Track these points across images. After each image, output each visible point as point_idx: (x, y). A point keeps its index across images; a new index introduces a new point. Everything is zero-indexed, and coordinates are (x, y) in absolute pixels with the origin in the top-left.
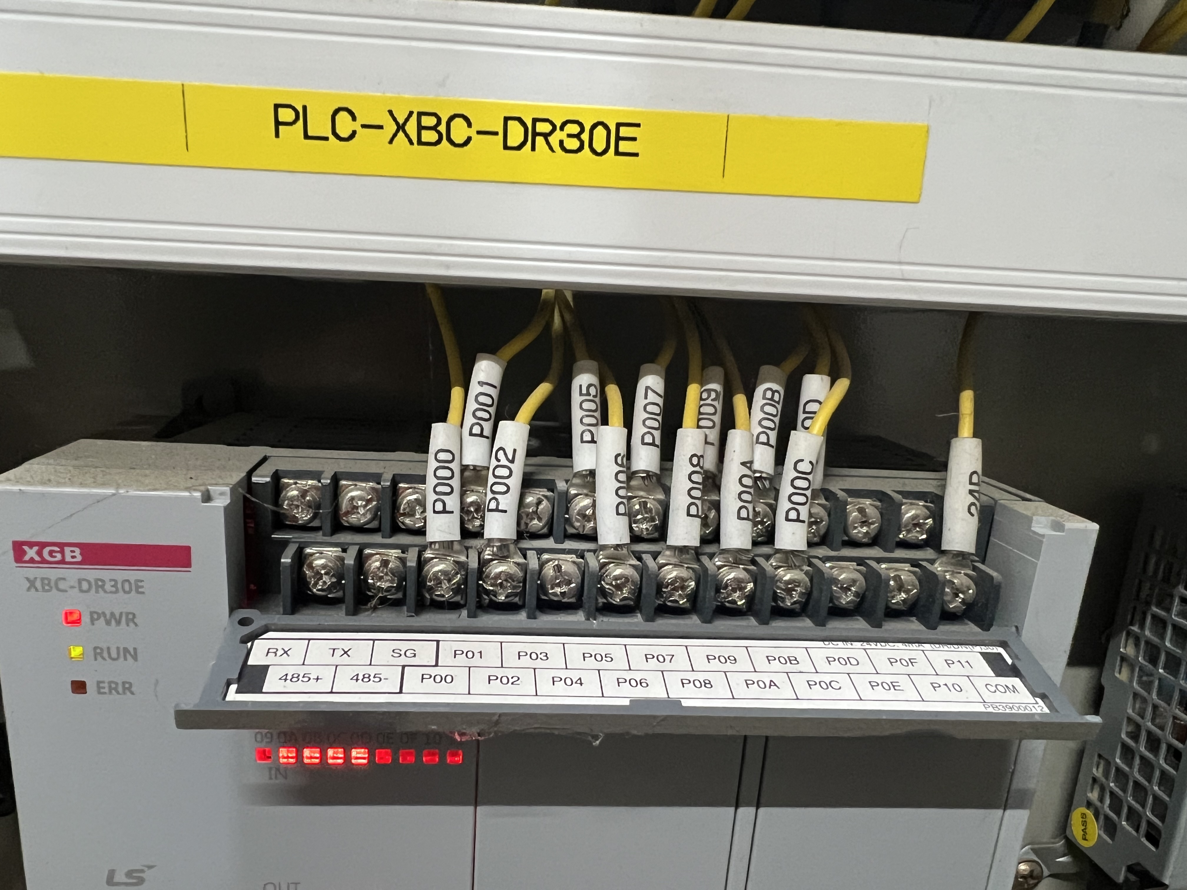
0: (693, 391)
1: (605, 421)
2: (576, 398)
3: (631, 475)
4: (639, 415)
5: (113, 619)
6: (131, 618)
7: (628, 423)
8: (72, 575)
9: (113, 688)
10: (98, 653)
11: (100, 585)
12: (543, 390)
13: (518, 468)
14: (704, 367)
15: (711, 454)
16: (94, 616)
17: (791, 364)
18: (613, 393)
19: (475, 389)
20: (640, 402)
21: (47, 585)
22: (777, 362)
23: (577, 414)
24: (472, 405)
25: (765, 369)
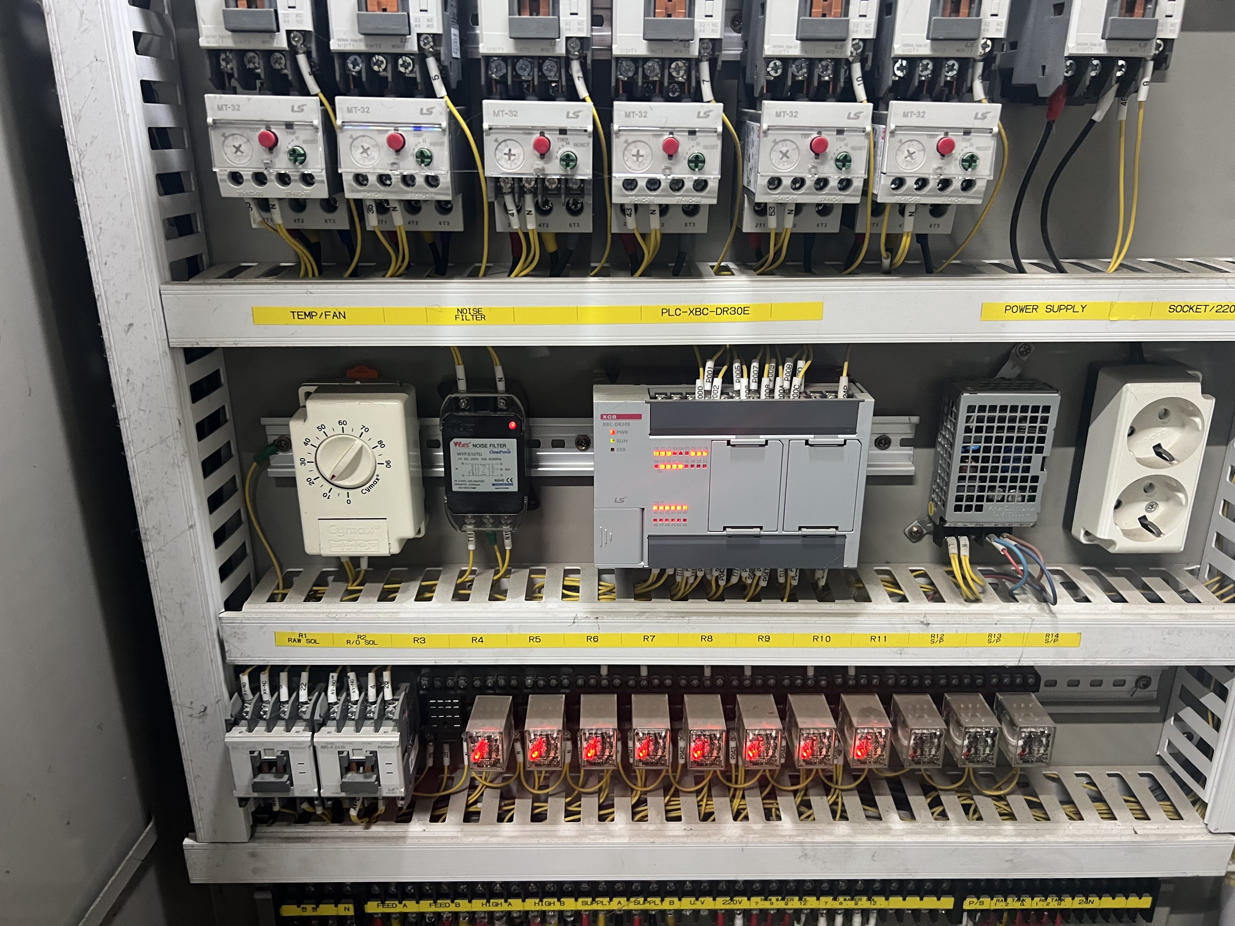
0: (767, 366)
1: (742, 377)
2: (734, 370)
3: (750, 390)
4: (752, 374)
5: (622, 432)
6: (626, 432)
7: (749, 377)
8: (614, 422)
9: (621, 449)
10: (618, 441)
11: (620, 424)
12: (725, 368)
13: (719, 390)
14: (771, 358)
15: (772, 383)
16: (618, 432)
17: (795, 357)
18: (745, 367)
19: (707, 369)
20: (752, 370)
21: (608, 424)
22: (791, 357)
23: (734, 374)
24: (706, 374)
25: (788, 359)
